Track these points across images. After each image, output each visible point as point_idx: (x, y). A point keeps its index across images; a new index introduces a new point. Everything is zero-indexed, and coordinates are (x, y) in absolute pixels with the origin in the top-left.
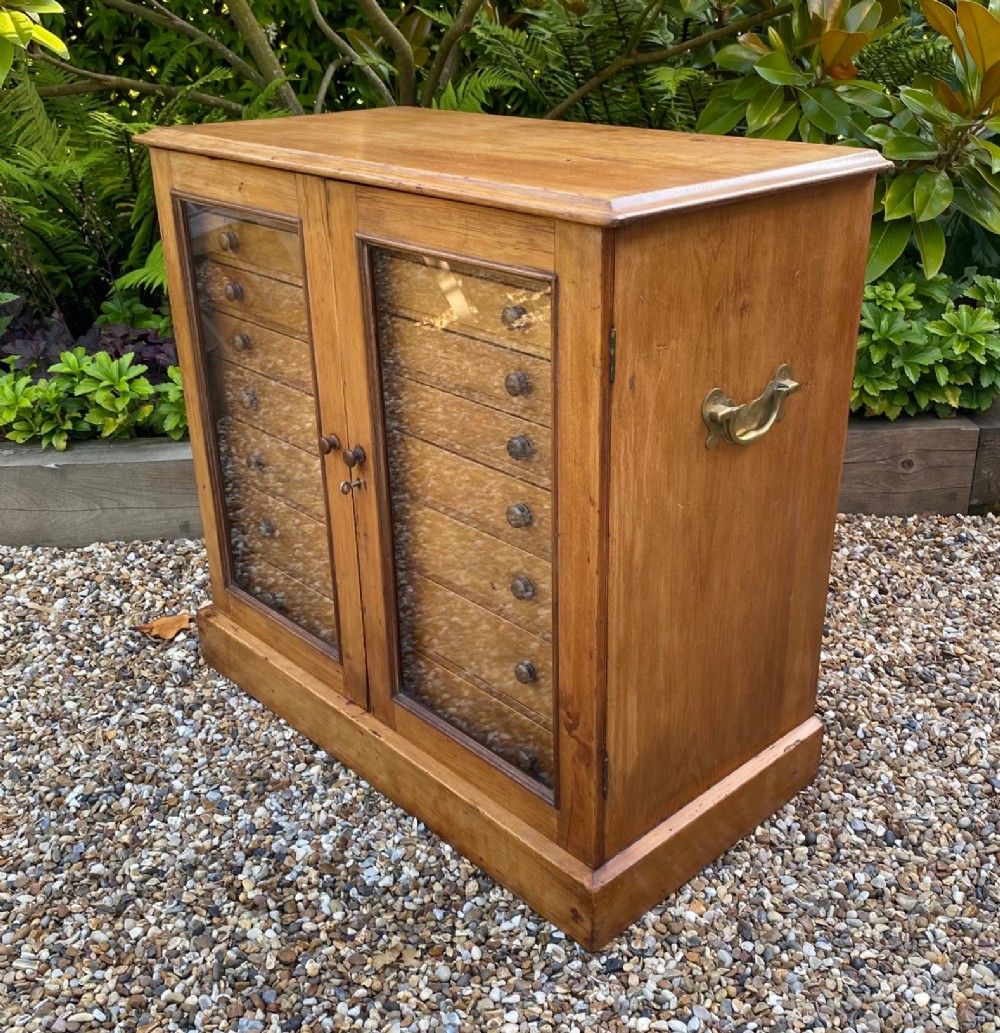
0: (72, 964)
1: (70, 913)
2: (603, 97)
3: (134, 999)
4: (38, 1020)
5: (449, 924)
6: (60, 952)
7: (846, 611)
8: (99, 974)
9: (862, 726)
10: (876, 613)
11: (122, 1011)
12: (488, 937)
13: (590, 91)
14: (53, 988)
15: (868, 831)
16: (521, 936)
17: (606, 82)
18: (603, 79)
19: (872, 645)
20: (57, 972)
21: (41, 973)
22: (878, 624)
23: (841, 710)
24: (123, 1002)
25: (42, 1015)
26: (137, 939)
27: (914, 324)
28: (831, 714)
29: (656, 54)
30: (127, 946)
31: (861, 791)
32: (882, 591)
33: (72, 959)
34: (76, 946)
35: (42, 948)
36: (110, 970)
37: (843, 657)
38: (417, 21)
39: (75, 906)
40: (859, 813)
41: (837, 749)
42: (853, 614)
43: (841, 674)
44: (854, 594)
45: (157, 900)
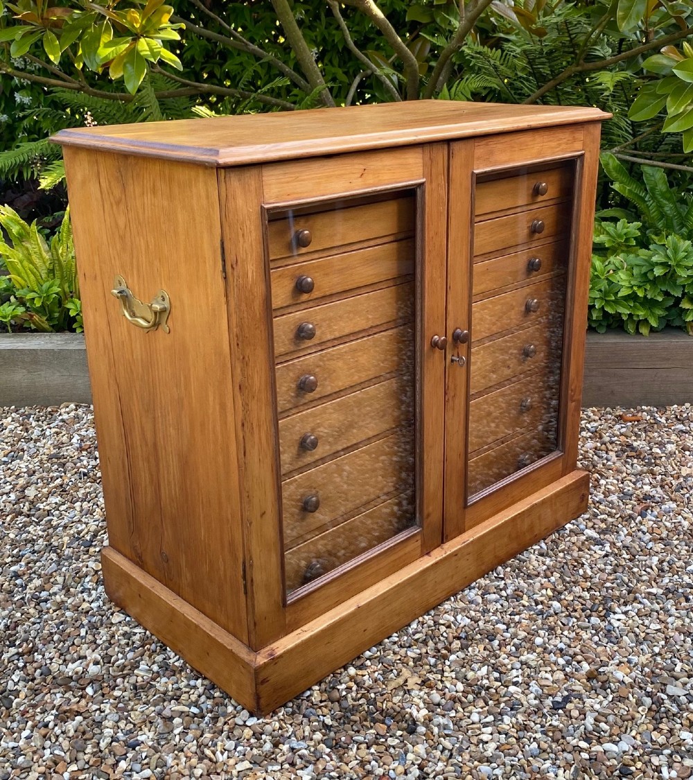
0: (174, 675)
3: (217, 700)
4: (152, 708)
6: (166, 667)
8: (192, 683)
11: (209, 707)
14: (162, 688)
20: (164, 679)
21: (154, 679)
25: (155, 705)
33: (174, 672)
34: (176, 664)
35: (154, 663)
36: (199, 682)
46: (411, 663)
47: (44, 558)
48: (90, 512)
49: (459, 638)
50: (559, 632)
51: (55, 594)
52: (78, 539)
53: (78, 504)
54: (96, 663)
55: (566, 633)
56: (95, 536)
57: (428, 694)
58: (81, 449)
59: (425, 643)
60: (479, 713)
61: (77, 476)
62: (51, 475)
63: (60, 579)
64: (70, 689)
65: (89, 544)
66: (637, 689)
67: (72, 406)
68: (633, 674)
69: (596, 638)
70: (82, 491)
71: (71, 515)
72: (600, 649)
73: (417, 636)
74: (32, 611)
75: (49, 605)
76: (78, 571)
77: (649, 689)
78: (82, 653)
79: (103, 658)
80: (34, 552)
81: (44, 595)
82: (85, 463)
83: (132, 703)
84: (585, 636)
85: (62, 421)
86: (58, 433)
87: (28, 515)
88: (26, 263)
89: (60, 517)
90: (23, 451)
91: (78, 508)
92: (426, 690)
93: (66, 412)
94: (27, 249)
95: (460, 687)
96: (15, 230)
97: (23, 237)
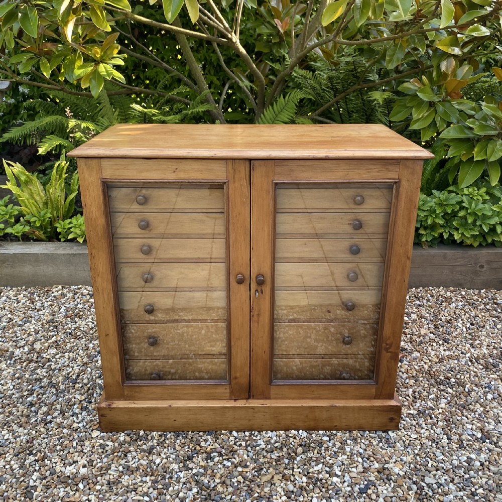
0: (132, 474)
1: (130, 451)
2: (346, 101)
3: (159, 491)
4: (120, 498)
5: (291, 466)
6: (128, 468)
7: (456, 333)
8: (144, 479)
9: (467, 386)
10: (470, 334)
11: (155, 496)
12: (308, 473)
13: (341, 99)
14: (126, 484)
15: (473, 435)
16: (323, 473)
17: (348, 95)
18: (346, 94)
19: (469, 349)
20: (127, 477)
21: (120, 477)
22: (471, 339)
23: (457, 379)
24: (155, 492)
25: (122, 496)
26: (159, 465)
27: (486, 206)
28: (453, 380)
29: (371, 84)
30: (155, 467)
31: (469, 416)
32: (472, 324)
33: (132, 471)
34: (134, 466)
35: (120, 465)
36: (148, 478)
37: (456, 354)
38: (263, 66)
39: (131, 448)
40: (469, 426)
41: (457, 396)
42: (459, 334)
43: (456, 361)
44: (459, 324)
45: (165, 448)
46: (274, 463)
47: (48, 392)
48: (75, 359)
49: (301, 445)
50: (359, 441)
51: (56, 417)
52: (68, 378)
53: (67, 354)
54: (84, 466)
55: (363, 441)
56: (78, 376)
57: (286, 485)
58: (66, 316)
59: (281, 449)
60: (317, 497)
61: (65, 335)
62: (49, 334)
63: (58, 407)
64: (69, 485)
65: (75, 382)
66: (407, 480)
67: (60, 287)
68: (404, 469)
69: (381, 445)
70: (69, 345)
71: (63, 361)
72: (384, 452)
73: (276, 445)
74: (42, 430)
75: (52, 425)
76: (70, 400)
77: (414, 479)
78: (75, 459)
79: (88, 463)
80: (41, 387)
81: (49, 418)
82: (70, 326)
83: (108, 495)
84: (375, 443)
85: (54, 296)
86: (51, 305)
87: (37, 362)
88: (30, 201)
89: (56, 363)
90: (31, 317)
91: (67, 357)
92: (284, 482)
93: (56, 291)
94: (30, 190)
95: (305, 479)
96: (23, 178)
97: (28, 182)
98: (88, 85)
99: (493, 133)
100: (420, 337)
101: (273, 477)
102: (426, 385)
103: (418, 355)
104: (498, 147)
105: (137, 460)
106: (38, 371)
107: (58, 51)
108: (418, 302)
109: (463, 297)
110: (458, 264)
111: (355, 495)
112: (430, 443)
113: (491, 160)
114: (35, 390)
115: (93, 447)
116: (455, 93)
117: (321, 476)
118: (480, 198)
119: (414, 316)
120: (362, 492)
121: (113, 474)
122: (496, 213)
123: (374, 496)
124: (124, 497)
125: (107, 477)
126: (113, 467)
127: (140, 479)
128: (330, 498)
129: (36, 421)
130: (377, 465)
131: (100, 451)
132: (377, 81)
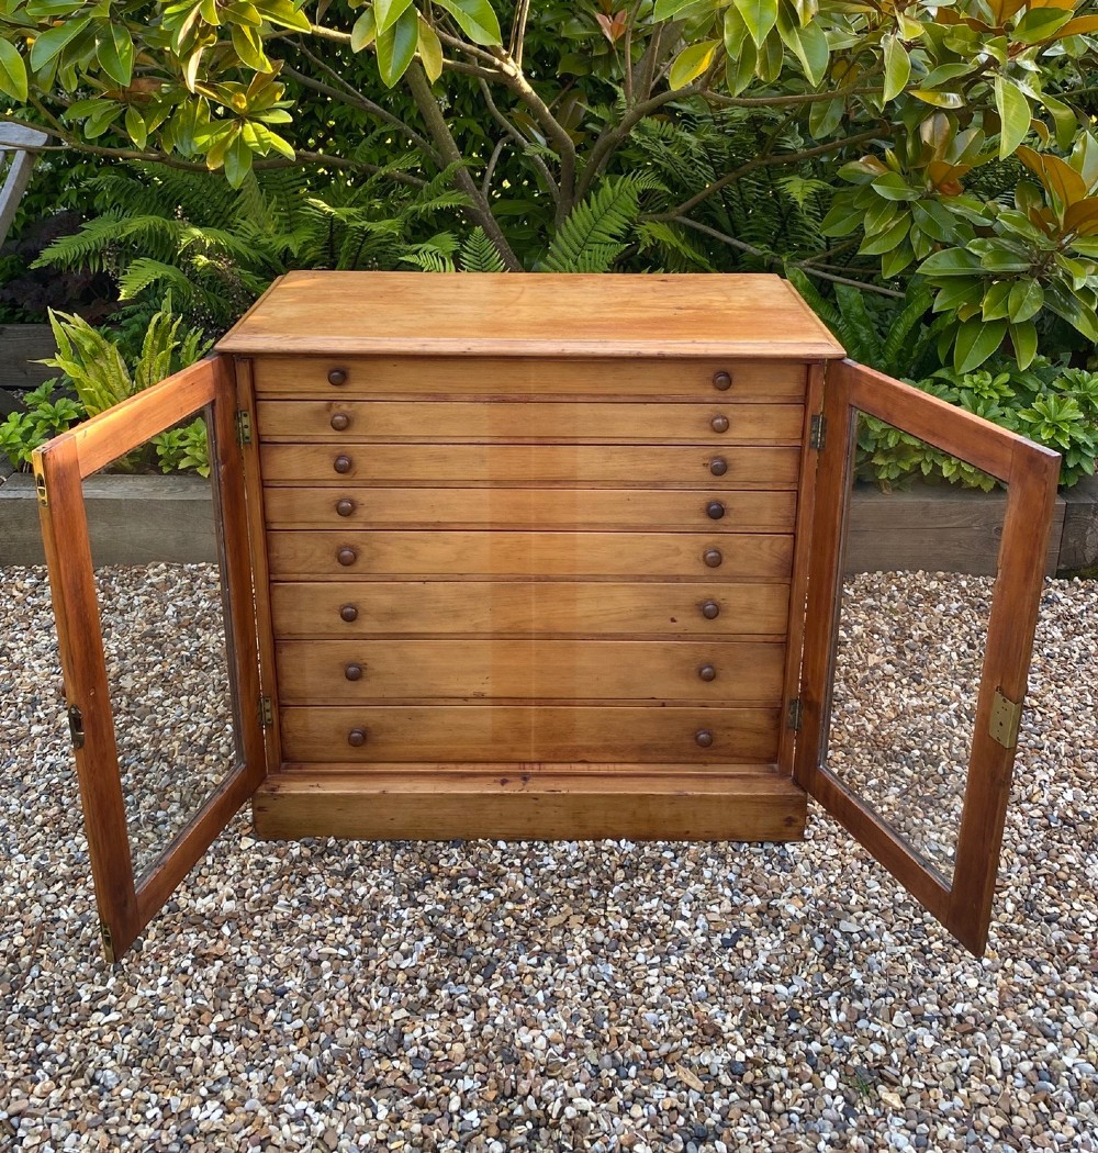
0: (317, 911)
1: (311, 874)
3: (365, 940)
4: (297, 951)
5: (602, 901)
6: (308, 902)
7: (938, 663)
8: (338, 920)
9: (943, 764)
10: (964, 665)
11: (358, 948)
12: (633, 913)
14: (305, 928)
15: (940, 851)
16: (659, 913)
20: (306, 917)
21: (295, 916)
22: (964, 676)
23: (926, 750)
24: (358, 942)
25: (300, 946)
26: (363, 896)
27: (1007, 410)
28: (917, 752)
29: (788, 157)
30: (356, 901)
31: (937, 818)
32: (971, 646)
33: (316, 908)
34: (318, 898)
35: (293, 897)
36: (345, 918)
37: (931, 703)
39: (313, 869)
40: (935, 836)
41: (920, 782)
42: (944, 665)
43: (929, 718)
44: (944, 647)
45: (374, 868)
46: (572, 897)
47: (154, 769)
48: (200, 708)
49: (622, 867)
50: (729, 860)
51: (173, 814)
52: (190, 744)
53: (184, 698)
54: (229, 898)
55: (737, 860)
56: (209, 739)
57: (591, 932)
58: (179, 626)
59: (586, 872)
60: (644, 953)
61: (178, 662)
62: (148, 659)
63: (176, 795)
64: (204, 928)
65: (203, 751)
66: (809, 926)
67: (162, 566)
68: (806, 908)
69: (769, 867)
70: (188, 682)
71: (178, 712)
72: (773, 878)
73: (577, 865)
74: (150, 835)
75: (168, 828)
76: (197, 784)
77: (822, 926)
78: (212, 885)
79: (236, 891)
80: (140, 760)
81: (160, 814)
82: (186, 643)
83: (274, 945)
84: (757, 864)
85: (152, 585)
86: (147, 602)
87: (128, 713)
88: (104, 392)
89: (165, 714)
90: (110, 626)
91: (185, 704)
92: (589, 928)
93: (155, 574)
94: (101, 368)
95: (625, 923)
96: (88, 346)
97: (96, 354)
98: (222, 163)
99: (1018, 267)
100: (864, 670)
101: (568, 919)
102: (866, 762)
103: (858, 704)
104: (1031, 293)
105: (324, 888)
106: (133, 730)
107: (162, 95)
108: (870, 601)
109: (962, 591)
110: (954, 524)
111: (714, 949)
112: (860, 865)
113: (1017, 320)
114: (129, 765)
115: (244, 866)
116: (949, 184)
117: (655, 918)
118: (996, 396)
119: (857, 629)
120: (726, 944)
121: (281, 910)
122: (1026, 426)
123: (747, 954)
124: (304, 949)
125: (272, 917)
126: (281, 901)
127: (331, 920)
128: (667, 954)
129: (137, 820)
130: (757, 901)
131: (257, 872)
132: (801, 151)
